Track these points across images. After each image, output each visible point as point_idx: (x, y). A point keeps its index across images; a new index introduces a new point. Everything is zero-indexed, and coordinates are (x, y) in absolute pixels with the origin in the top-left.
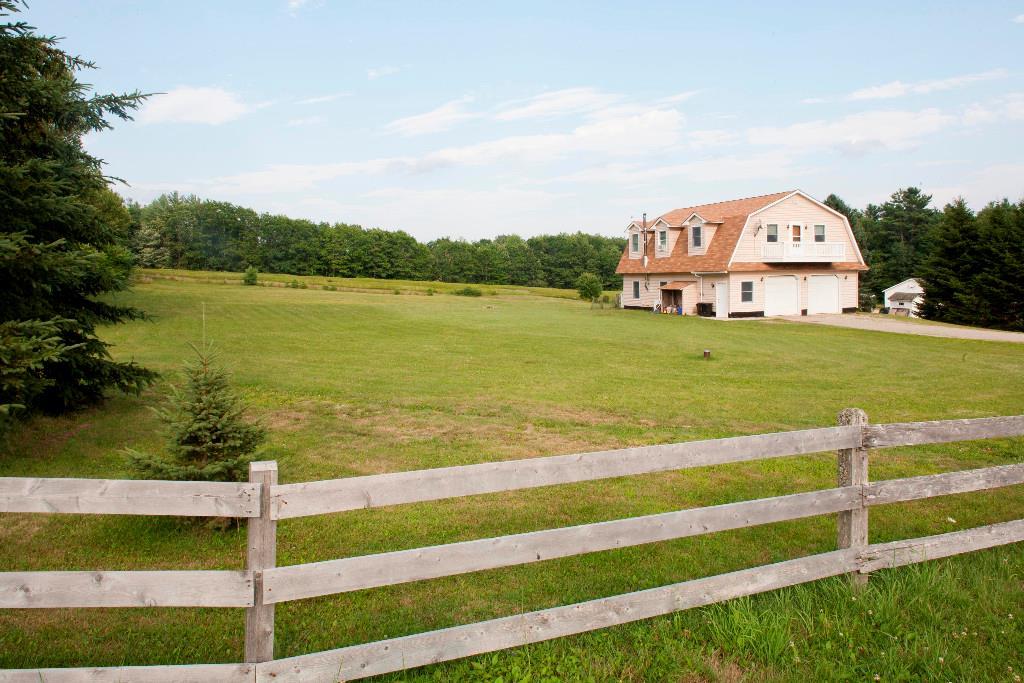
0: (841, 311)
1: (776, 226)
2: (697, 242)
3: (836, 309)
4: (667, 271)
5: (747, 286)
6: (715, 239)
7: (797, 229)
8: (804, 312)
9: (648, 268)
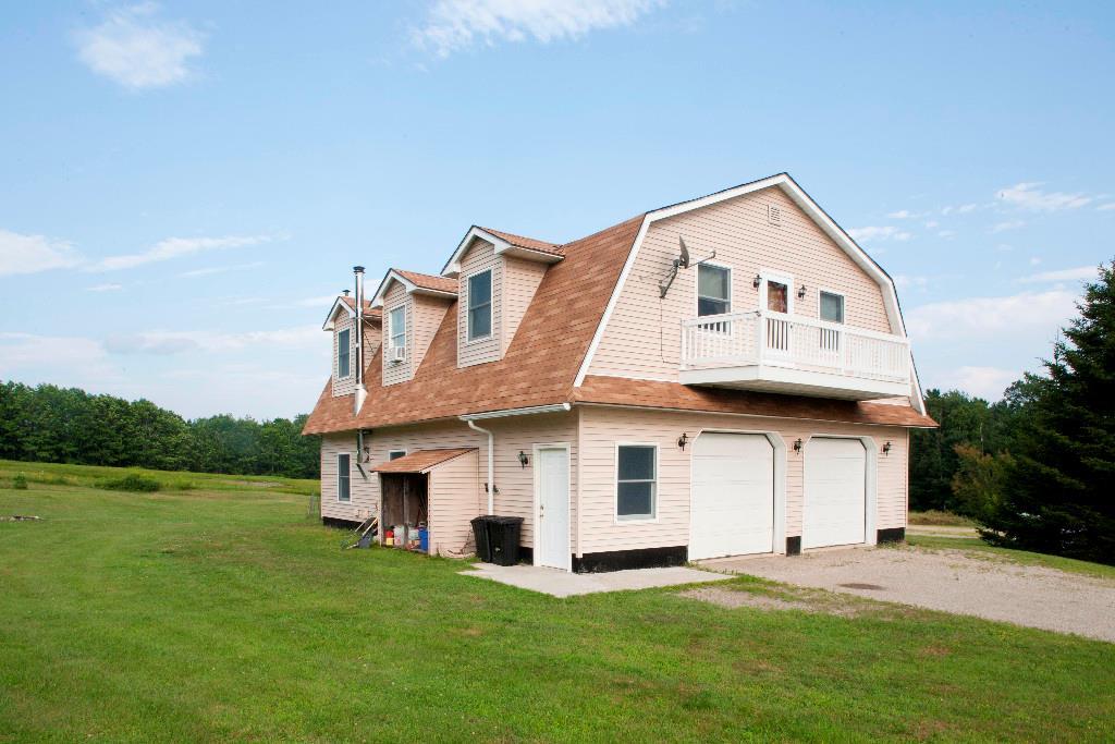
0: (872, 539)
1: (724, 273)
2: (481, 325)
3: (857, 531)
4: (401, 418)
5: (636, 463)
6: (536, 309)
7: (778, 292)
8: (793, 545)
9: (362, 417)
